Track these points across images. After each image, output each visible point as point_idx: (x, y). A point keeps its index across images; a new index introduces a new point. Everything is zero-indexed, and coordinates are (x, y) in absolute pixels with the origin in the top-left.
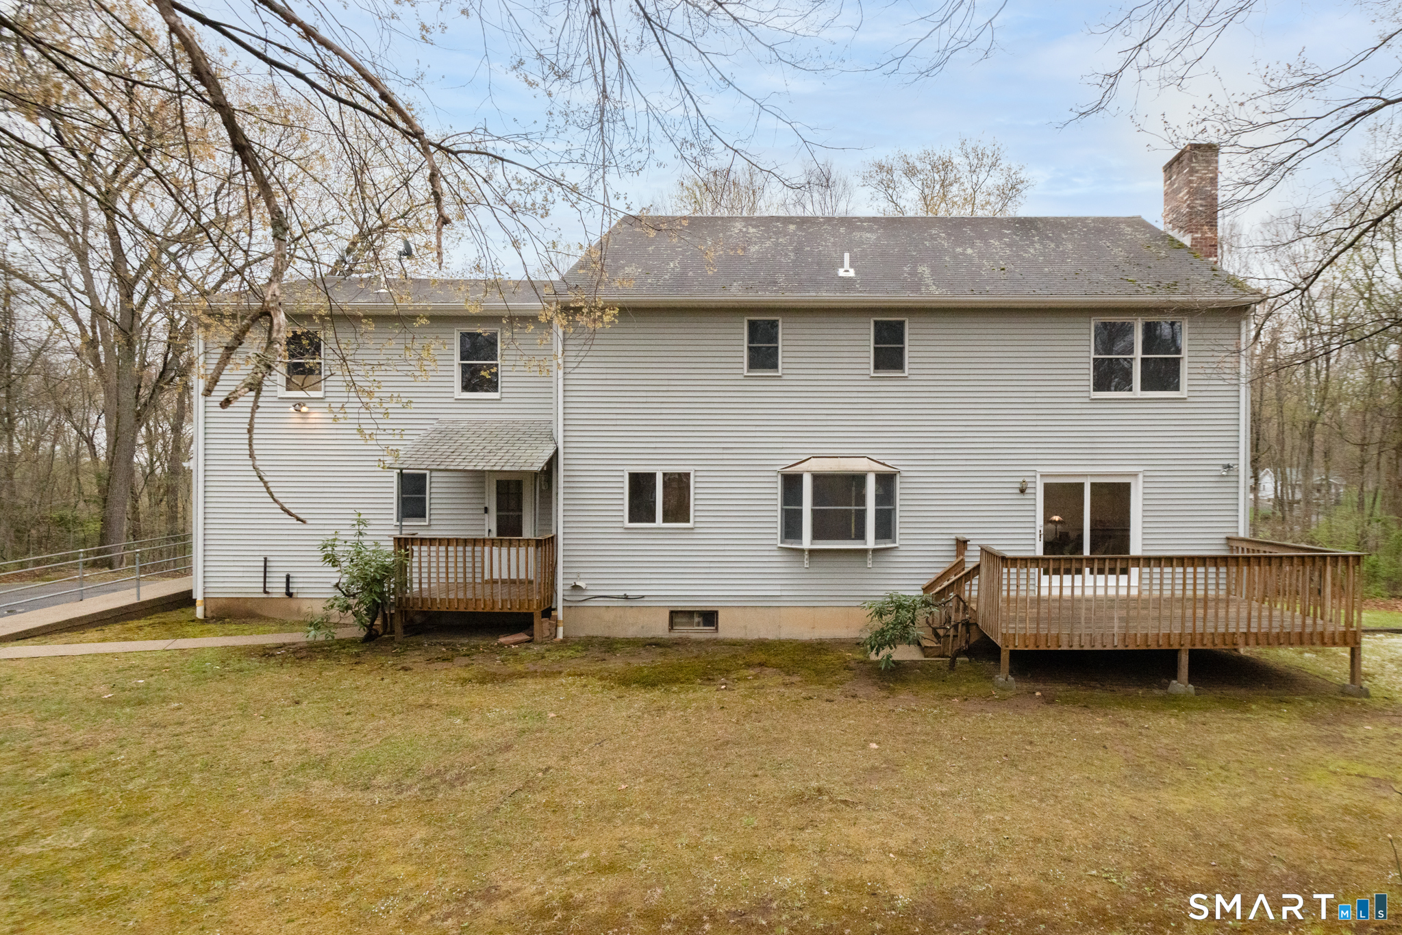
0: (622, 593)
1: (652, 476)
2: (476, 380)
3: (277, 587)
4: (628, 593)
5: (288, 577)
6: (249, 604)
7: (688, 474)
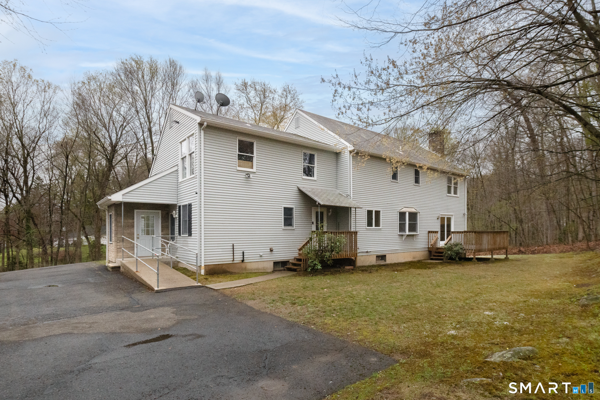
0: (366, 251)
1: (372, 211)
2: (308, 172)
3: (238, 258)
4: (369, 251)
5: (243, 253)
6: (224, 267)
7: (380, 211)
